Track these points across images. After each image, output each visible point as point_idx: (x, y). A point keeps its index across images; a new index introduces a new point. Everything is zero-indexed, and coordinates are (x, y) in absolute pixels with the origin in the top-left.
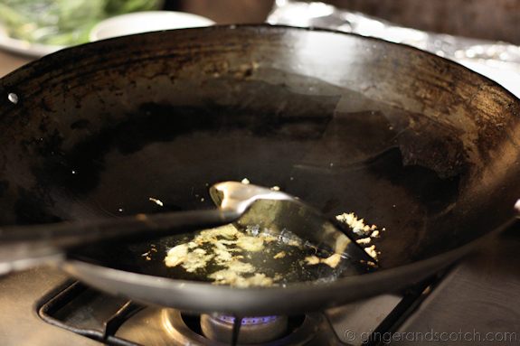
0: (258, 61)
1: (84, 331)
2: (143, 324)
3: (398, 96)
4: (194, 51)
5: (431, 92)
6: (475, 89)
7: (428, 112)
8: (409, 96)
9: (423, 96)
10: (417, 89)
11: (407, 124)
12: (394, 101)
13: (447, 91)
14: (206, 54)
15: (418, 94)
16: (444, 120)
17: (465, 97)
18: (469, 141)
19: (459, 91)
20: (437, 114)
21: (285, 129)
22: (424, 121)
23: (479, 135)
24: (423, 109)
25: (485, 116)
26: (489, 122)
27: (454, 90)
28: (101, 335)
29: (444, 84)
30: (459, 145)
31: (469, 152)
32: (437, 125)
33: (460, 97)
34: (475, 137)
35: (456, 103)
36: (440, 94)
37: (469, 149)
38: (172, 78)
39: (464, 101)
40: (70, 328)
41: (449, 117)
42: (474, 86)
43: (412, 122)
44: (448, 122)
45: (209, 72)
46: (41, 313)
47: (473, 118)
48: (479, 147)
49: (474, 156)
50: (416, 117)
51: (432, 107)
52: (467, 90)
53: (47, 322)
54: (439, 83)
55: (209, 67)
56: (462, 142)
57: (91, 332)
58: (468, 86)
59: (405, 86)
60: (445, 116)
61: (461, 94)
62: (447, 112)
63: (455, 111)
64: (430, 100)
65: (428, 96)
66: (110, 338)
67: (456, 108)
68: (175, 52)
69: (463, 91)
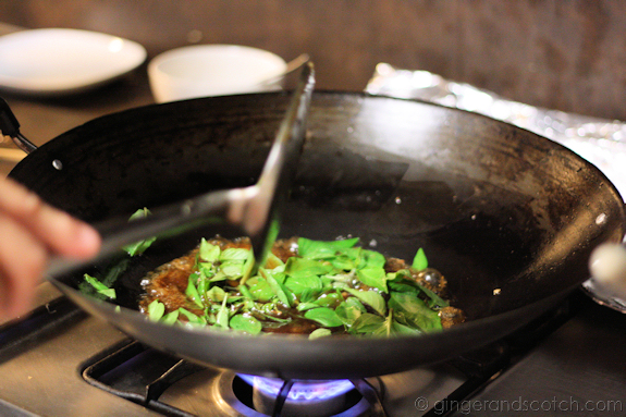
0: (311, 129)
1: (126, 395)
2: (191, 394)
3: (461, 164)
4: (243, 118)
5: (497, 159)
6: (543, 154)
7: (494, 180)
8: (473, 164)
9: (488, 162)
10: (482, 156)
11: (473, 192)
12: (457, 169)
13: (514, 157)
14: (257, 122)
15: (483, 161)
16: (511, 186)
17: (533, 163)
18: (538, 207)
19: (526, 157)
20: (504, 181)
21: (343, 200)
22: (490, 189)
23: (550, 201)
24: (489, 176)
25: (555, 182)
26: (559, 188)
27: (521, 155)
28: (143, 398)
29: (511, 150)
30: (528, 212)
31: (540, 219)
32: (504, 193)
33: (527, 162)
34: (545, 203)
35: (524, 169)
36: (506, 160)
37: (540, 216)
38: (221, 147)
39: (532, 167)
40: (113, 391)
41: (517, 184)
42: (542, 150)
43: (477, 190)
44: (516, 190)
45: (259, 141)
46: (84, 374)
47: (542, 184)
48: (550, 212)
49: (545, 223)
50: (482, 185)
51: (499, 174)
52: (535, 155)
53: (89, 383)
54: (505, 149)
55: (259, 136)
56: (531, 209)
57: (133, 395)
58: (536, 151)
59: (470, 153)
60: (512, 183)
61: (529, 160)
62: (514, 179)
63: (522, 178)
64: (496, 167)
65: (494, 163)
66: (152, 402)
67: (524, 174)
68: (223, 119)
69: (530, 156)
